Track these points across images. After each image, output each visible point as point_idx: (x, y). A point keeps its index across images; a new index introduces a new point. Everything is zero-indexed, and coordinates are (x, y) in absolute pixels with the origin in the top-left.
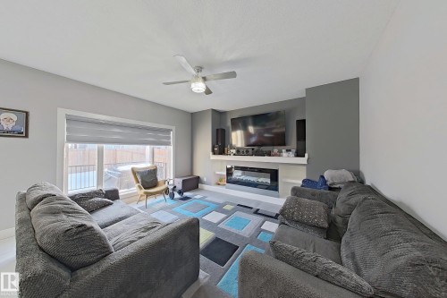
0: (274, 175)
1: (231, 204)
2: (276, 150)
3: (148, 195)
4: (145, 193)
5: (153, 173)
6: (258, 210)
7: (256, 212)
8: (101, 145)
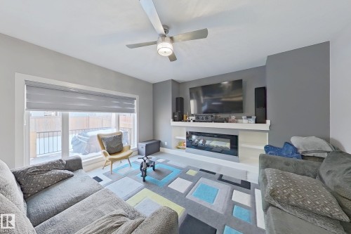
0: (234, 140)
1: (194, 169)
2: (233, 117)
3: (113, 161)
4: (110, 159)
5: (118, 138)
6: (221, 176)
7: (221, 178)
8: (65, 112)
